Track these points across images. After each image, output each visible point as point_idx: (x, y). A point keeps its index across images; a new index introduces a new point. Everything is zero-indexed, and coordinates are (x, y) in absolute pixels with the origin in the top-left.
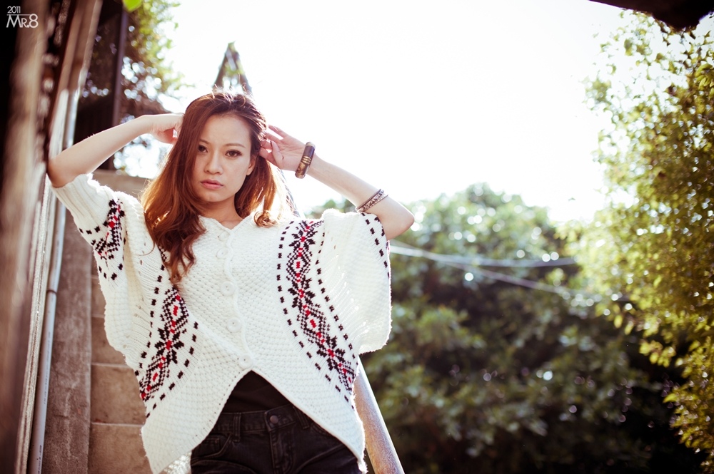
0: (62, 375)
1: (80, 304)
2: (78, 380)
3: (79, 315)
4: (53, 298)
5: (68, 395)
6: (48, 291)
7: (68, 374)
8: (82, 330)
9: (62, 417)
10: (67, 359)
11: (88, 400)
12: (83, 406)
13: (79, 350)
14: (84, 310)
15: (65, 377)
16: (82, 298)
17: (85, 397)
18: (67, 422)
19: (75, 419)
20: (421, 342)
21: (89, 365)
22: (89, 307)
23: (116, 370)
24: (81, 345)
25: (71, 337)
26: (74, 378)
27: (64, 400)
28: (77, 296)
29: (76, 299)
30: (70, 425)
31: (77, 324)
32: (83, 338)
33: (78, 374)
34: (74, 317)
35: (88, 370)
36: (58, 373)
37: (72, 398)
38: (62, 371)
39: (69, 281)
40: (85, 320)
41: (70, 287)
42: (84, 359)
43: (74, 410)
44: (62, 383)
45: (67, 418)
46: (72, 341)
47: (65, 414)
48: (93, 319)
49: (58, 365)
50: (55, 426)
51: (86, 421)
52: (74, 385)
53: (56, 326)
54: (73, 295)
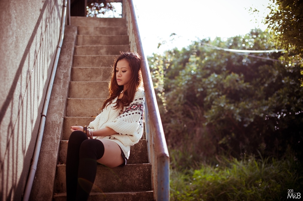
0: (61, 69)
1: (69, 52)
2: (67, 70)
3: (69, 54)
4: (59, 50)
5: (63, 74)
7: (63, 69)
8: (69, 58)
9: (60, 79)
10: (64, 65)
11: (69, 75)
12: (67, 76)
13: (68, 63)
14: (71, 53)
15: (62, 69)
16: (70, 50)
17: (68, 74)
18: (62, 80)
19: (64, 79)
21: (71, 67)
22: (72, 53)
23: (80, 69)
24: (68, 62)
25: (65, 60)
26: (65, 70)
27: (61, 75)
28: (69, 50)
29: (68, 51)
30: (63, 81)
31: (68, 57)
32: (70, 60)
33: (67, 69)
34: (67, 55)
35: (70, 68)
36: (60, 69)
37: (64, 75)
38: (62, 68)
39: (66, 46)
40: (71, 56)
41: (67, 48)
42: (69, 65)
43: (64, 77)
44: (61, 71)
45: (62, 79)
46: (66, 61)
47: (61, 78)
48: (74, 57)
49: (61, 67)
50: (58, 81)
51: (68, 81)
52: (65, 72)
53: (60, 57)
54: (67, 50)
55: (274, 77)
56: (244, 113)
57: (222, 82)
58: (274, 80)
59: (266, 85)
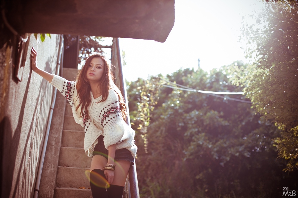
0: (53, 133)
1: (61, 112)
2: (58, 135)
3: (60, 116)
4: (52, 111)
5: (55, 139)
6: (51, 109)
7: (55, 133)
8: (61, 120)
9: (52, 145)
10: (55, 129)
11: (60, 140)
12: (59, 142)
13: (59, 126)
14: (62, 114)
15: (54, 134)
16: (62, 111)
17: (59, 140)
18: (53, 147)
19: (56, 146)
20: (205, 124)
21: (62, 131)
22: (64, 113)
23: (70, 132)
24: (60, 125)
25: (57, 122)
26: (57, 134)
27: (53, 141)
28: (60, 110)
29: (60, 111)
30: (54, 148)
31: (59, 118)
32: (61, 123)
33: (58, 133)
34: (59, 116)
35: (61, 132)
36: (52, 133)
37: (55, 140)
38: (53, 132)
39: (58, 105)
40: (62, 117)
41: (58, 107)
42: (60, 129)
43: (56, 143)
44: (53, 136)
45: (53, 145)
46: (57, 124)
47: (53, 144)
48: (65, 117)
49: (53, 131)
50: (50, 148)
51: (59, 146)
52: (56, 136)
53: (52, 119)
54: (59, 110)
55: (251, 116)
56: (222, 152)
57: (202, 118)
58: (251, 119)
59: (244, 123)
